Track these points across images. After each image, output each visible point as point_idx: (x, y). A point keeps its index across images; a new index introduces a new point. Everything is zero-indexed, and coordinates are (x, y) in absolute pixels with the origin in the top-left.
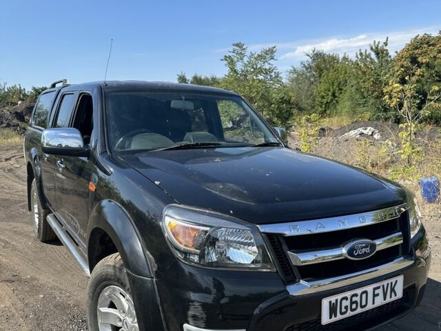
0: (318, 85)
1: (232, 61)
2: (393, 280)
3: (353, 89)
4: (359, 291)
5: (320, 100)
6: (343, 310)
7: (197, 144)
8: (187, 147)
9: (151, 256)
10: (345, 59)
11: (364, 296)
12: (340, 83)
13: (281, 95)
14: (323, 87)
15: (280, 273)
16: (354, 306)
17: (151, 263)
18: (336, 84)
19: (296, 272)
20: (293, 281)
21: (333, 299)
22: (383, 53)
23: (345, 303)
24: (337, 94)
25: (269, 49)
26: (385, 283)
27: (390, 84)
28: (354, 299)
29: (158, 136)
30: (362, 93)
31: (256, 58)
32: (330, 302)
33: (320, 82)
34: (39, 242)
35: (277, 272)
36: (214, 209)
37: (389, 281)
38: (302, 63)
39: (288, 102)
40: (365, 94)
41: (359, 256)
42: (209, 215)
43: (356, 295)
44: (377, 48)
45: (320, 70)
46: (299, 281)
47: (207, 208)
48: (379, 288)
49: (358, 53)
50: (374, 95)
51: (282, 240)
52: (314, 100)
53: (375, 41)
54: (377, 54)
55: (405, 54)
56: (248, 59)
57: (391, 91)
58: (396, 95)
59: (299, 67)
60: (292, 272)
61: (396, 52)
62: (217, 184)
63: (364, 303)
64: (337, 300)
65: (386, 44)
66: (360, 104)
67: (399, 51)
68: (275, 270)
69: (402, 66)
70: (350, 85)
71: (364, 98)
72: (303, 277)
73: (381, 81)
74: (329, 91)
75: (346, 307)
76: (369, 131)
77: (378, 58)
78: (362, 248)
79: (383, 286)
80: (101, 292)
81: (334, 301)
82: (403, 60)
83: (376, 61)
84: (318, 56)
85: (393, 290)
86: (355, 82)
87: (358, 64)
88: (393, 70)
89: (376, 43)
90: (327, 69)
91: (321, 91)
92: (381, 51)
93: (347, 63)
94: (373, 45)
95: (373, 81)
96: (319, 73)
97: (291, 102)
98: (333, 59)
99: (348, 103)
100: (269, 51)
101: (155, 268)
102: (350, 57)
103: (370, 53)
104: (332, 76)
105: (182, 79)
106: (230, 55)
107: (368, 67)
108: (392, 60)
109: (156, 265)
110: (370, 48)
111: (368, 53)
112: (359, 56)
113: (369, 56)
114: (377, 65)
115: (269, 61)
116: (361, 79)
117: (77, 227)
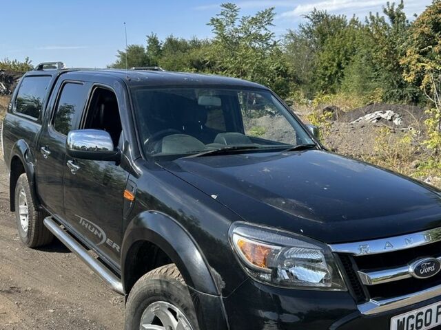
0: (321, 53)
1: (221, 24)
3: (363, 60)
4: (424, 310)
5: (323, 71)
9: (216, 273)
10: (354, 21)
11: (429, 314)
12: (346, 52)
13: (276, 65)
14: (325, 56)
15: (351, 292)
16: (419, 324)
17: (217, 281)
18: (342, 52)
19: (366, 291)
20: (362, 300)
21: (401, 317)
22: (399, 16)
23: (412, 321)
24: (343, 65)
25: (266, 11)
27: (408, 54)
28: (420, 317)
29: (189, 138)
30: (374, 65)
31: (250, 22)
32: (398, 320)
33: (323, 50)
34: (27, 248)
35: (348, 291)
36: (284, 228)
38: (300, 26)
39: (284, 74)
40: (378, 67)
41: (424, 274)
42: (280, 233)
43: (421, 313)
44: (392, 10)
45: (323, 35)
46: (369, 300)
47: (276, 226)
49: (368, 17)
50: (388, 67)
51: (352, 260)
52: (315, 72)
53: (388, 3)
54: (392, 18)
55: (426, 18)
56: (240, 23)
57: (409, 63)
58: (415, 67)
59: (297, 31)
60: (362, 291)
61: (416, 15)
62: (278, 200)
63: (428, 322)
64: (404, 319)
65: (401, 6)
66: (371, 78)
67: (418, 15)
68: (346, 290)
69: (422, 33)
70: (360, 54)
71: (376, 70)
72: (372, 297)
73: (396, 50)
74: (334, 60)
75: (412, 326)
76: (387, 115)
77: (393, 23)
78: (428, 266)
80: (145, 308)
81: (401, 320)
82: (424, 25)
83: (391, 26)
84: (319, 18)
86: (365, 51)
87: (369, 30)
88: (412, 37)
89: (390, 5)
90: (332, 34)
91: (324, 61)
92: (397, 14)
93: (356, 27)
94: (386, 7)
95: (386, 51)
96: (322, 39)
97: (289, 74)
98: (339, 22)
99: (356, 77)
100: (265, 13)
101: (222, 285)
102: (359, 20)
103: (383, 17)
104: (338, 42)
105: (153, 41)
106: (218, 17)
107: (381, 34)
108: (410, 26)
109: (224, 283)
110: (382, 10)
111: (380, 16)
112: (369, 20)
113: (382, 20)
114: (392, 31)
115: (266, 27)
116: (372, 48)
117: (100, 236)
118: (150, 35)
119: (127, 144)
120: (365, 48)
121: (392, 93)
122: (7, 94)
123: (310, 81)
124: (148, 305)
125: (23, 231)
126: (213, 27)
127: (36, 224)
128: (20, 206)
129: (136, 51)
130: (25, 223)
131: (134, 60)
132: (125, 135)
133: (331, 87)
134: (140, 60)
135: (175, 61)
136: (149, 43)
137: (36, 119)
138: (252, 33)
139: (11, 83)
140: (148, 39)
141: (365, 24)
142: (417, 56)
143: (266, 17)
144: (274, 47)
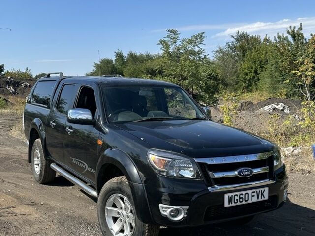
0: (242, 63)
1: (167, 44)
2: (263, 189)
3: (273, 68)
4: (244, 193)
5: (244, 76)
6: (236, 201)
7: (157, 118)
8: (151, 120)
9: (142, 174)
10: (266, 40)
11: (246, 195)
12: (261, 62)
13: (209, 72)
14: (245, 65)
15: (205, 181)
16: (241, 200)
17: (142, 177)
18: (258, 62)
19: (213, 181)
20: (211, 185)
21: (230, 195)
22: (299, 36)
23: (237, 198)
24: (259, 72)
25: (199, 34)
26: (258, 190)
27: (305, 64)
28: (241, 196)
29: (133, 113)
30: (281, 71)
31: (187, 43)
33: (244, 61)
34: (39, 184)
36: (173, 151)
37: (260, 189)
38: (227, 43)
39: (215, 78)
41: (243, 175)
43: (242, 194)
44: (293, 32)
45: (243, 50)
46: (214, 186)
47: (169, 150)
48: (254, 192)
49: (276, 37)
51: (206, 166)
52: (238, 77)
53: (291, 27)
54: (294, 37)
56: (180, 43)
59: (224, 46)
60: (211, 181)
61: (311, 35)
62: (173, 140)
63: (246, 199)
64: (232, 196)
65: (301, 29)
66: (279, 81)
67: (313, 35)
68: (202, 180)
70: (271, 64)
71: (283, 75)
72: (216, 184)
74: (252, 68)
75: (237, 200)
77: (295, 41)
78: (246, 171)
79: (257, 192)
80: (108, 198)
81: (231, 196)
83: (293, 43)
84: (242, 38)
85: (262, 194)
86: (274, 61)
87: (277, 46)
88: (308, 51)
89: (292, 28)
90: (250, 49)
91: (245, 69)
92: (297, 34)
93: (268, 43)
94: (289, 29)
95: (290, 61)
96: (243, 52)
97: (218, 78)
98: (256, 40)
99: (268, 80)
100: (198, 36)
101: (144, 179)
102: (270, 39)
103: (287, 36)
104: (254, 55)
105: (119, 56)
106: (165, 39)
107: (286, 49)
108: (307, 43)
109: (145, 178)
110: (286, 32)
111: (285, 36)
112: (277, 39)
113: (286, 39)
114: (294, 47)
115: (199, 45)
116: (279, 59)
117: (84, 167)
118: (117, 51)
119: (99, 116)
120: (274, 59)
121: (295, 92)
122: (15, 94)
123: (234, 83)
124: (109, 196)
125: (36, 174)
126: (161, 46)
127: (45, 168)
128: (35, 159)
129: (106, 62)
130: (38, 169)
131: (106, 69)
132: (98, 111)
133: (250, 87)
134: (110, 69)
135: (135, 69)
136: (116, 57)
137: (46, 106)
138: (189, 50)
139: (18, 86)
140: (115, 54)
141: (275, 42)
142: (312, 65)
143: (199, 38)
144: (205, 59)
